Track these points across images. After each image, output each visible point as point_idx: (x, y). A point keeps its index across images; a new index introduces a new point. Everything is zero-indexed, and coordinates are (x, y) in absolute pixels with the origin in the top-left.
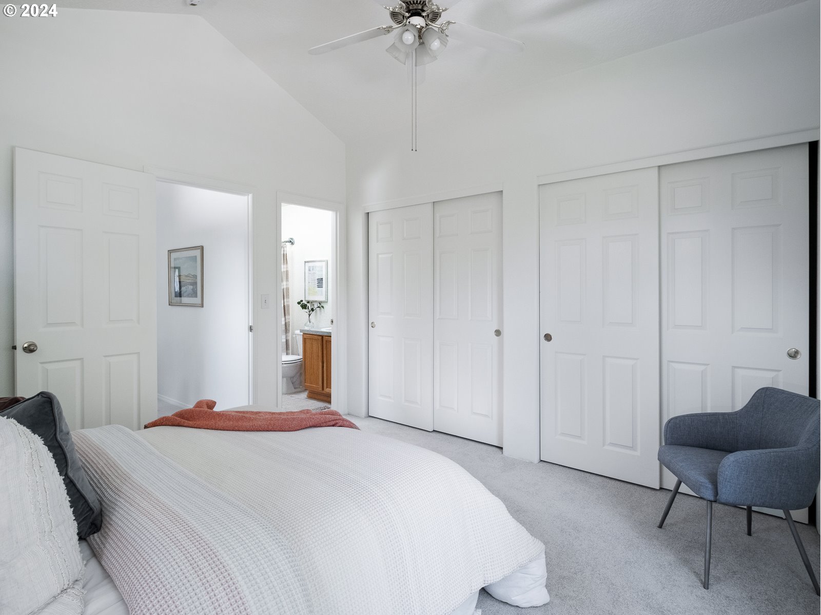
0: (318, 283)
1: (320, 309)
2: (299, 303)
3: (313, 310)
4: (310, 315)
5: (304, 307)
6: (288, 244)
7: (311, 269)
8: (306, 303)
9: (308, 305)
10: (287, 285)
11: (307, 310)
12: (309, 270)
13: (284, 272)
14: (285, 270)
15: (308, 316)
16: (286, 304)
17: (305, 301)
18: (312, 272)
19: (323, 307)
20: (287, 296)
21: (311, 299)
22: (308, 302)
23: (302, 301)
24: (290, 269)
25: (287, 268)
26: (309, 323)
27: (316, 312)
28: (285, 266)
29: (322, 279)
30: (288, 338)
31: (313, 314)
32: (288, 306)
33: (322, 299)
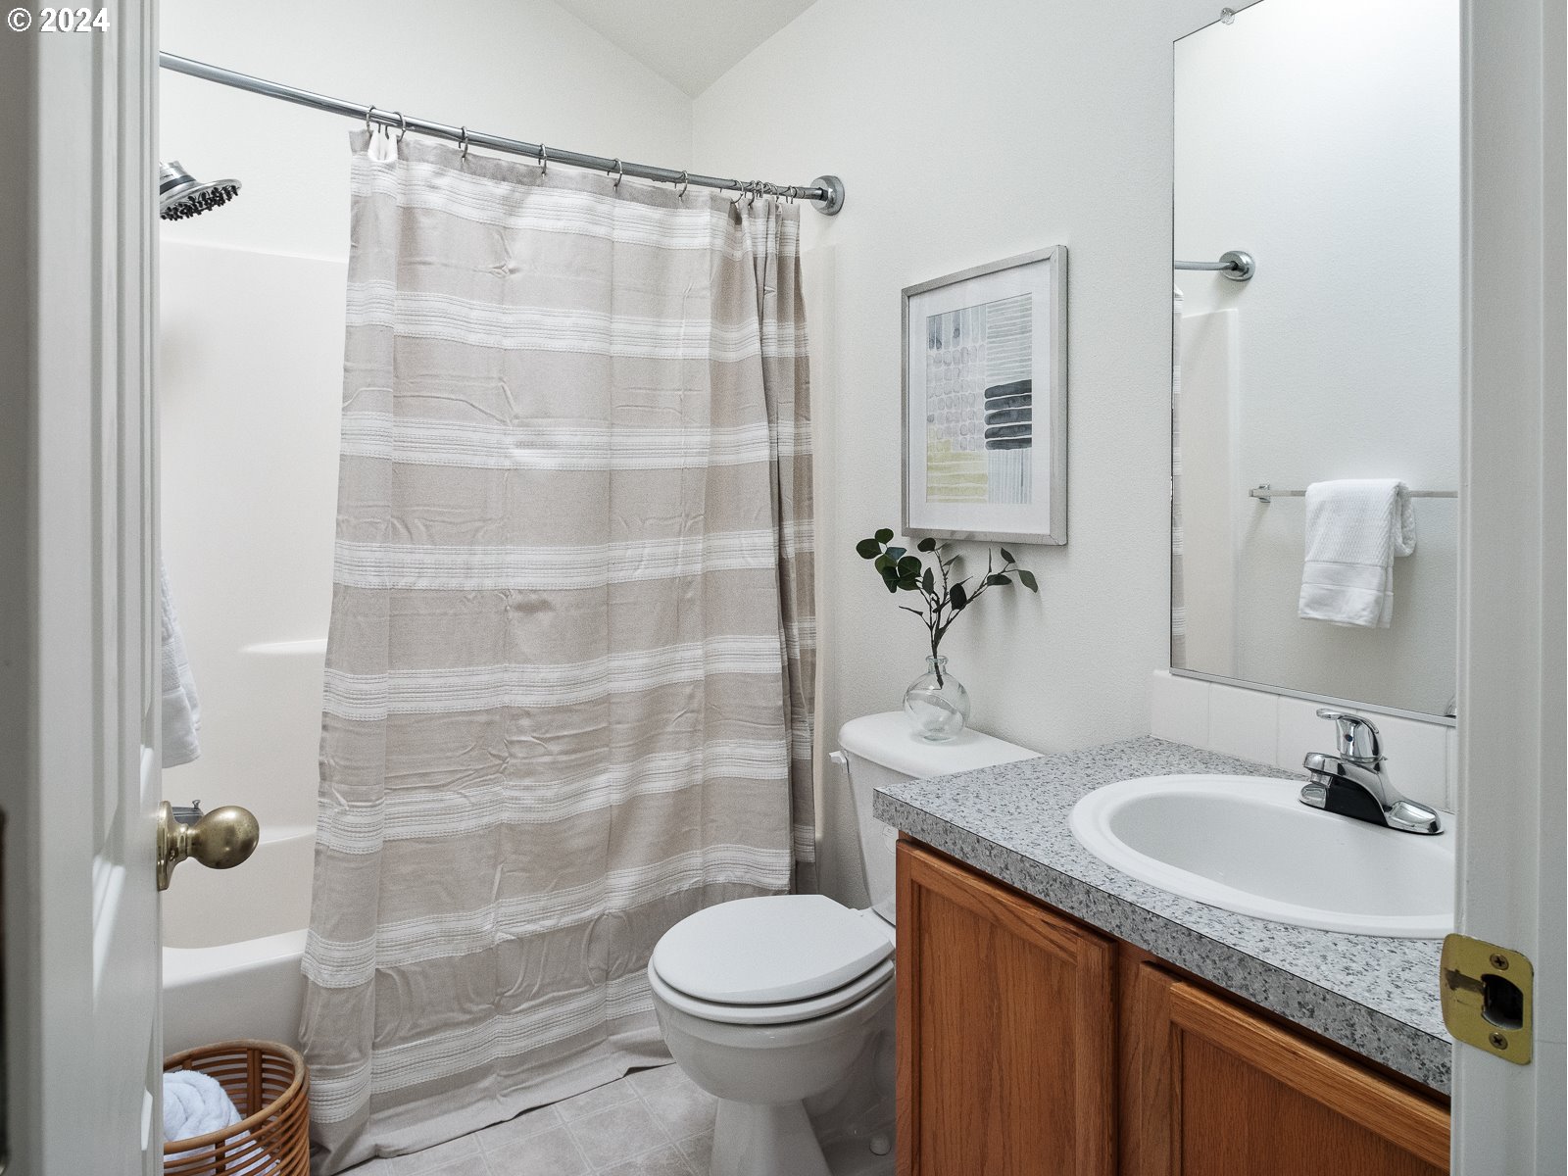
0: (991, 419)
1: (1010, 598)
2: (866, 549)
3: (958, 598)
4: (939, 634)
5: (900, 574)
6: (808, 208)
7: (947, 333)
8: (912, 551)
9: (929, 561)
10: (798, 439)
11: (915, 598)
12: (935, 341)
13: (782, 361)
14: (790, 351)
15: (927, 636)
16: (790, 551)
17: (908, 532)
18: (949, 350)
19: (1029, 580)
20: (798, 501)
21: (938, 519)
22: (927, 545)
23: (885, 535)
24: (816, 352)
25: (800, 341)
26: (933, 685)
27: (979, 613)
28: (790, 329)
29: (1025, 387)
30: (804, 753)
31: (960, 623)
32: (806, 560)
33: (1029, 521)
